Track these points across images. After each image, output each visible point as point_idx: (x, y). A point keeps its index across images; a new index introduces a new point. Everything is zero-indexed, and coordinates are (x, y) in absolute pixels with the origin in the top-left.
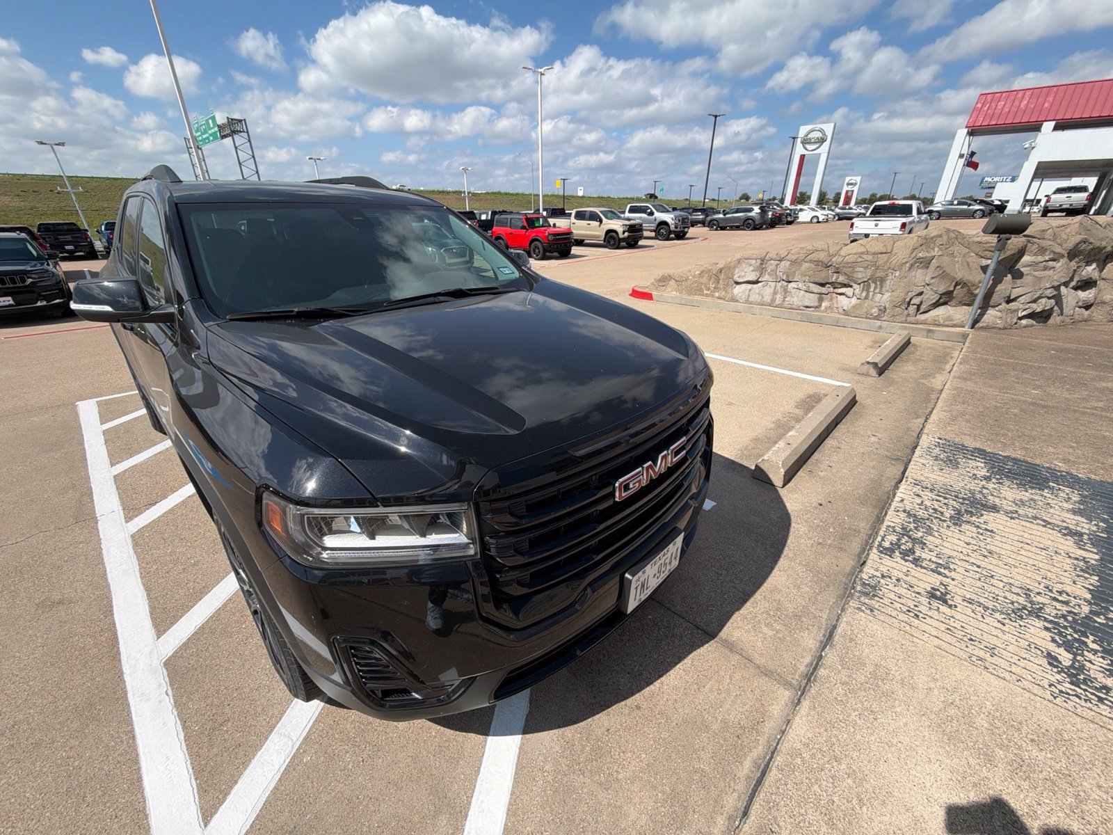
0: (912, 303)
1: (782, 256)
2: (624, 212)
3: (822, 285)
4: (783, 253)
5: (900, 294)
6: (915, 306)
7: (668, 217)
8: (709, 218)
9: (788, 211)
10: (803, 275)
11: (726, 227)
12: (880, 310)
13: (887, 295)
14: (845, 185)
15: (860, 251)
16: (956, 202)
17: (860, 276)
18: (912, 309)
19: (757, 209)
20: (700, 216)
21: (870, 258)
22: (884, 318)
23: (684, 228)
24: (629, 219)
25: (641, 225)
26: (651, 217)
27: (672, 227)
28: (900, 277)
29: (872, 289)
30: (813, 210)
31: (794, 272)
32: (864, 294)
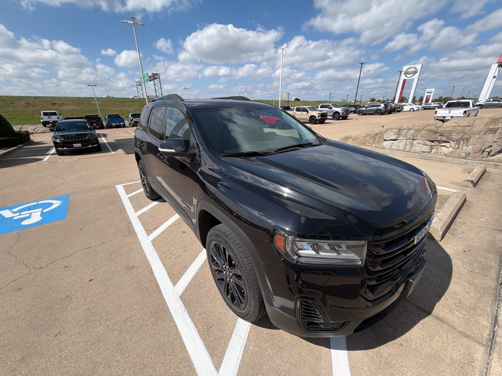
0: (485, 151)
1: (410, 128)
2: (318, 108)
3: (433, 141)
4: (411, 126)
5: (478, 146)
6: (487, 153)
7: (339, 110)
8: (358, 110)
9: (398, 106)
10: (422, 137)
11: (366, 114)
12: (466, 154)
13: (470, 147)
14: (426, 93)
15: (454, 125)
16: (491, 100)
17: (454, 137)
18: (485, 154)
19: (383, 105)
20: (353, 109)
21: (460, 128)
22: (469, 158)
23: (347, 114)
24: (321, 111)
25: (327, 114)
26: (331, 110)
27: (341, 114)
28: (478, 138)
29: (461, 144)
30: (411, 105)
31: (417, 135)
32: (457, 146)
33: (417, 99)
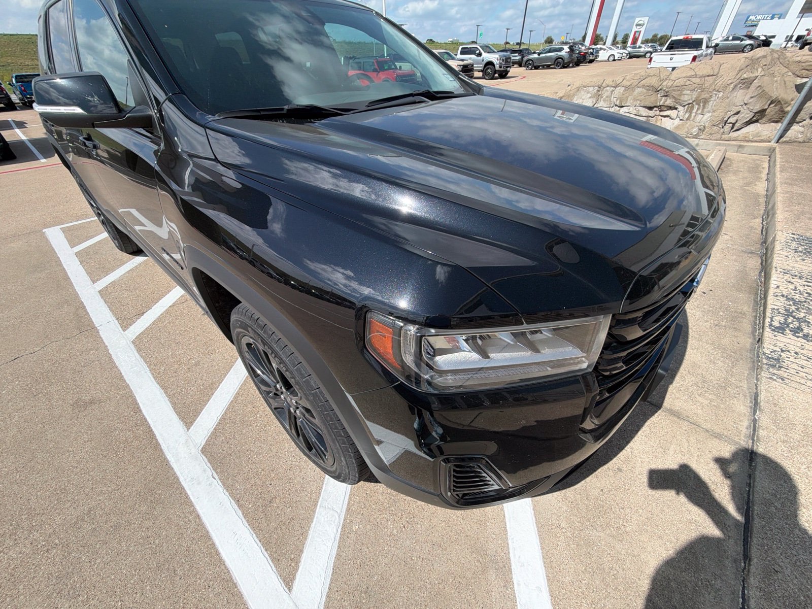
0: (728, 122)
1: (618, 83)
2: (456, 55)
3: (650, 108)
4: (619, 79)
5: (720, 114)
6: (731, 125)
7: (494, 58)
8: (525, 59)
9: (591, 50)
10: (635, 100)
11: (539, 67)
12: (700, 129)
13: (708, 115)
14: (634, 26)
15: (689, 74)
16: (731, 38)
17: (686, 98)
18: (728, 126)
19: (566, 48)
20: (517, 57)
21: (697, 80)
22: (702, 137)
23: (507, 67)
24: (462, 60)
25: (473, 65)
26: (479, 58)
27: (497, 67)
28: (723, 98)
29: (695, 111)
30: (610, 49)
31: (627, 97)
32: (687, 116)
33: (619, 39)
